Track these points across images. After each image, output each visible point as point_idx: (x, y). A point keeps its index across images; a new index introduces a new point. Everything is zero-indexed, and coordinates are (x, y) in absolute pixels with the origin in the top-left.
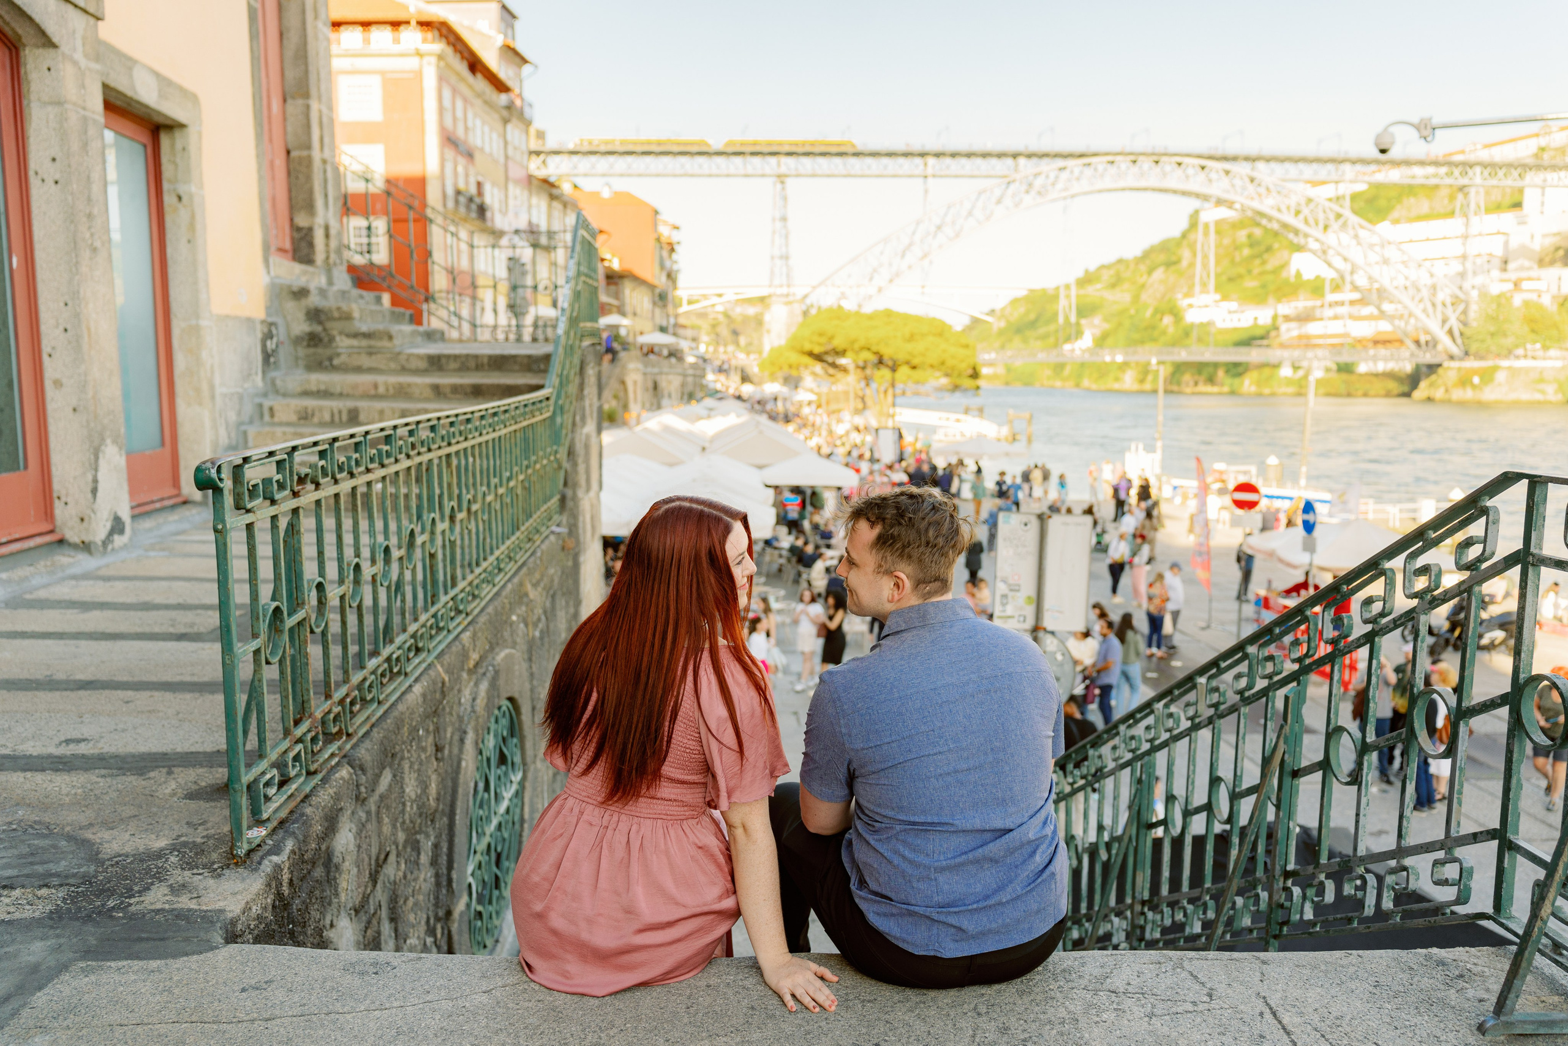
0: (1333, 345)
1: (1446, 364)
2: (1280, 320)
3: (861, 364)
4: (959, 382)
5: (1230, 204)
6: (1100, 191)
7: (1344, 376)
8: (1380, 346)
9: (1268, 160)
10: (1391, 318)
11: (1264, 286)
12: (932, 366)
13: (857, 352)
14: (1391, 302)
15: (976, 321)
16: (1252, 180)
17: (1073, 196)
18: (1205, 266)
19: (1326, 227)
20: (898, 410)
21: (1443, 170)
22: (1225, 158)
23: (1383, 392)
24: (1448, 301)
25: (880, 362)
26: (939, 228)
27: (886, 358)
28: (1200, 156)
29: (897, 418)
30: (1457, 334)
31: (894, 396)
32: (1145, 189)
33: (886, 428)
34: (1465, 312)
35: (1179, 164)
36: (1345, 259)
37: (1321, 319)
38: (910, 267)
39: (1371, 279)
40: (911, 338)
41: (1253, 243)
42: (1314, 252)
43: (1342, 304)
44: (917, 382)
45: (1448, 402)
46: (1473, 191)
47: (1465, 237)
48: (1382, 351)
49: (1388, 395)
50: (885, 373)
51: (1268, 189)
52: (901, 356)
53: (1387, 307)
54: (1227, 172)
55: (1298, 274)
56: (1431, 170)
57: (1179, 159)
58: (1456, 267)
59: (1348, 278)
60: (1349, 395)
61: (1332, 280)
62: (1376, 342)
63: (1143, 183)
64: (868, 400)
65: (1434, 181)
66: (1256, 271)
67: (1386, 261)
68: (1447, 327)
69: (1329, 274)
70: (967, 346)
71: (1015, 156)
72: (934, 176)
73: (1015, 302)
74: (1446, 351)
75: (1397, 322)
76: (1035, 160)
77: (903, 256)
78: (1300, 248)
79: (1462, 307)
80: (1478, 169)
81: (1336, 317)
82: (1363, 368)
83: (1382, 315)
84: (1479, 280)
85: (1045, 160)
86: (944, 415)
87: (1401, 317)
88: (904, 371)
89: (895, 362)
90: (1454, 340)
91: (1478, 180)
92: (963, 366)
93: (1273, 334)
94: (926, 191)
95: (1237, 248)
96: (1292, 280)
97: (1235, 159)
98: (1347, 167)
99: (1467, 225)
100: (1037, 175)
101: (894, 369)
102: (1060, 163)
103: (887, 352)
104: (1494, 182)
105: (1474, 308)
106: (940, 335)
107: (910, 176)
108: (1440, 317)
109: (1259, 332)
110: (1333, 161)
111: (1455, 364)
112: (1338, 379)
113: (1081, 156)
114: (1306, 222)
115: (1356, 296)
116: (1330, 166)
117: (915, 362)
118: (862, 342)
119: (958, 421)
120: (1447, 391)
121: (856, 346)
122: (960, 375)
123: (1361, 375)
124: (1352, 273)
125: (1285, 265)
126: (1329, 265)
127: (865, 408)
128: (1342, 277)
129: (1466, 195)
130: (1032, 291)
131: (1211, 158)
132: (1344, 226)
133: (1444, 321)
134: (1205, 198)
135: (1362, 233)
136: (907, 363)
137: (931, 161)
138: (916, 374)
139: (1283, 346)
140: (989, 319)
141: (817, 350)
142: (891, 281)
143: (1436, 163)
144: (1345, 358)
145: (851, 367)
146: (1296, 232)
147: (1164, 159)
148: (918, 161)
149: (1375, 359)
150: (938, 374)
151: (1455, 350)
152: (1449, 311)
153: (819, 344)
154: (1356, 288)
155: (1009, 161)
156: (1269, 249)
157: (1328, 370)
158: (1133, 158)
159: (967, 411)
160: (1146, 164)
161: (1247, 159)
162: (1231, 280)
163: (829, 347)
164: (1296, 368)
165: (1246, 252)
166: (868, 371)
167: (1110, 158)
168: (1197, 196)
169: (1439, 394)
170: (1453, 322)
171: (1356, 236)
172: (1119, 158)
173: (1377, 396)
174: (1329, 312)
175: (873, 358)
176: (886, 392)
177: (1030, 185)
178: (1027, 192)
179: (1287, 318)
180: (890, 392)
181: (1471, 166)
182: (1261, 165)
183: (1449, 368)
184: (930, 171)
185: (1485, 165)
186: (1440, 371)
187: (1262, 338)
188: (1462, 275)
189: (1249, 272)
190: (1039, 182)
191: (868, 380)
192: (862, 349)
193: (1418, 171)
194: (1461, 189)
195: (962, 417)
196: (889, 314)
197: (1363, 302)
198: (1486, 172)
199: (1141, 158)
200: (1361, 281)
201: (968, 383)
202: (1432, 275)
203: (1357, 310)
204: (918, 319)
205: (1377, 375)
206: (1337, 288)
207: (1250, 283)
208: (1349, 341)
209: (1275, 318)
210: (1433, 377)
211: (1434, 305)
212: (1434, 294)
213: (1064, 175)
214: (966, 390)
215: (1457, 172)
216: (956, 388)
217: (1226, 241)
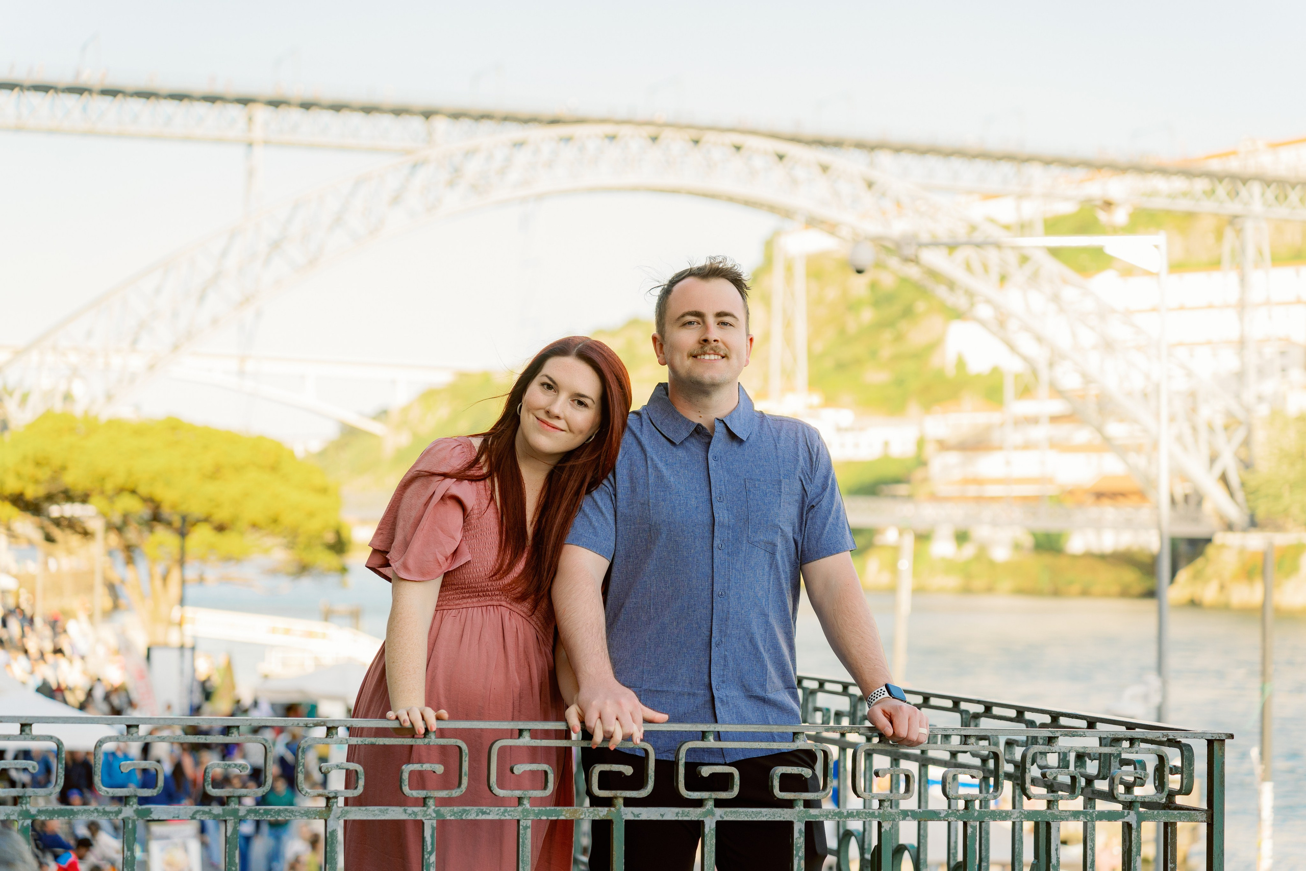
0: (1025, 499)
1: (1220, 538)
2: (930, 449)
3: (117, 519)
4: (308, 557)
5: (830, 228)
6: (592, 190)
7: (1047, 559)
8: (1106, 501)
9: (898, 149)
10: (1122, 451)
11: (900, 382)
12: (254, 526)
13: (111, 499)
14: (1122, 420)
15: (350, 433)
16: (870, 185)
17: (540, 197)
18: (789, 340)
19: (1003, 278)
20: (189, 611)
21: (1201, 185)
22: (820, 143)
23: (1115, 589)
24: (1219, 421)
25: (156, 518)
26: (276, 245)
27: (166, 511)
28: (774, 136)
29: (189, 629)
30: (1234, 480)
31: (183, 582)
32: (675, 191)
33: (165, 646)
34: (1246, 443)
35: (738, 148)
36: (1039, 339)
37: (1000, 448)
38: (215, 321)
39: (1087, 379)
40: (215, 473)
41: (880, 299)
42: (983, 323)
43: (1034, 420)
44: (228, 559)
45: (1224, 608)
46: (1249, 227)
47: (1242, 306)
48: (1109, 511)
49: (1125, 594)
50: (164, 537)
51: (899, 204)
52: (196, 508)
53: (1115, 429)
54: (825, 168)
55: (961, 364)
56: (1179, 184)
57: (737, 139)
58: (1230, 361)
59: (1044, 374)
60: (1056, 593)
61: (1017, 377)
62: (1100, 495)
63: (671, 180)
64: (127, 594)
65: (1184, 205)
66: (886, 352)
67: (1108, 346)
68: (1217, 470)
69: (1012, 365)
70: (324, 491)
71: (427, 114)
72: (267, 143)
73: (429, 395)
74: (1222, 517)
75: (1133, 458)
76: (465, 125)
77: (202, 298)
78: (958, 315)
79: (1240, 435)
80: (1256, 188)
81: (1027, 446)
82: (1076, 544)
83: (1107, 444)
84: (1269, 387)
85: (486, 125)
86: (281, 622)
87: (1139, 449)
88: (201, 536)
89: (184, 519)
90: (1232, 495)
91: (1257, 207)
92: (314, 525)
93: (918, 474)
94: (250, 173)
95: (852, 307)
96: (950, 371)
97: (837, 144)
98: (1035, 171)
99: (1243, 280)
100: (470, 153)
101: (183, 533)
102: (515, 132)
103: (168, 496)
104: (1282, 211)
105: (1260, 436)
106: (274, 468)
107: (219, 141)
108: (1205, 453)
109: (892, 471)
110: (1010, 158)
111: (1233, 539)
112: (1038, 565)
113: (555, 122)
114: (969, 268)
115: (1057, 406)
116: (1006, 168)
117: (221, 515)
118: (120, 478)
119: (310, 634)
120: (1222, 587)
121: (109, 486)
122: (308, 546)
123: (1074, 557)
124: (1051, 365)
125: (936, 345)
126: (1012, 348)
127: (116, 607)
128: (1035, 372)
129: (1239, 232)
130: (463, 375)
131: (795, 139)
132: (1034, 278)
133: (1213, 459)
134: (787, 213)
135: (1069, 293)
136: (206, 520)
137: (261, 113)
138: (228, 542)
139: (934, 498)
140: (376, 428)
141: (31, 492)
142: (176, 347)
143: (1188, 173)
144: (1047, 524)
145: (96, 525)
146: (951, 285)
147: (710, 137)
148: (235, 111)
149: (1098, 526)
150: (269, 541)
151: (1234, 513)
152: (1221, 440)
153: (37, 482)
154: (1057, 392)
155: (417, 123)
156: (908, 312)
157: (1017, 547)
158: (652, 130)
159: (327, 616)
160: (676, 143)
161: (860, 145)
162: (841, 367)
163: (54, 488)
164: (962, 537)
165: (868, 315)
166: (132, 535)
167: (609, 129)
168: (772, 209)
169: (1209, 594)
170: (1228, 462)
171: (1056, 298)
172: (624, 130)
173: (1106, 595)
174: (1015, 437)
175: (140, 510)
176: (165, 579)
177: (457, 171)
178: (451, 184)
179: (943, 446)
180: (175, 575)
181: (1245, 181)
182: (885, 158)
183: (1223, 546)
184: (258, 133)
185: (1267, 182)
186: (1210, 550)
187: (897, 481)
188: (1240, 376)
189: (873, 354)
190: (473, 167)
191: (130, 550)
192: (120, 491)
193: (1160, 184)
194: (1233, 220)
195: (318, 626)
196: (174, 426)
197: (1069, 418)
198: (1270, 193)
199: (667, 134)
200: (1070, 380)
201: (328, 559)
202: (1190, 374)
203: (1062, 431)
204: (231, 438)
205: (1103, 558)
206: (1026, 391)
207: (876, 376)
208: (1051, 490)
209: (921, 443)
210: (1199, 562)
211: (1194, 429)
212: (1194, 410)
213: (522, 157)
214: (323, 573)
215: (1222, 190)
216: (303, 569)
217: (832, 293)
